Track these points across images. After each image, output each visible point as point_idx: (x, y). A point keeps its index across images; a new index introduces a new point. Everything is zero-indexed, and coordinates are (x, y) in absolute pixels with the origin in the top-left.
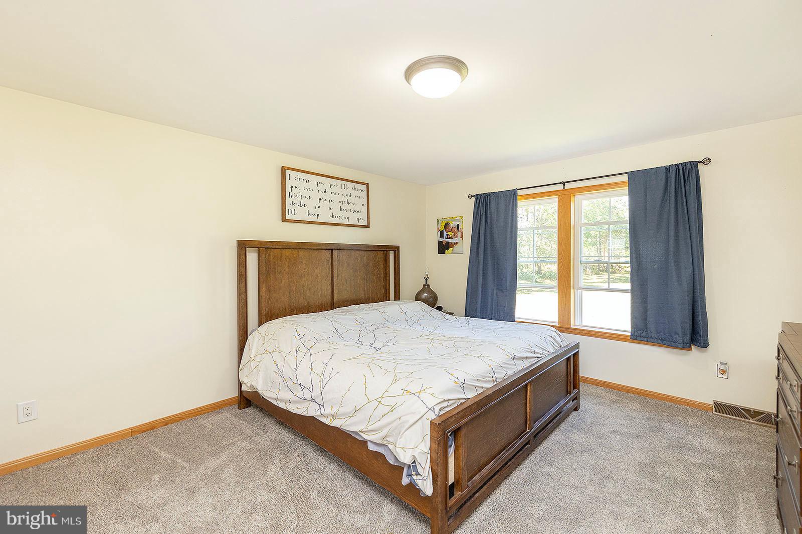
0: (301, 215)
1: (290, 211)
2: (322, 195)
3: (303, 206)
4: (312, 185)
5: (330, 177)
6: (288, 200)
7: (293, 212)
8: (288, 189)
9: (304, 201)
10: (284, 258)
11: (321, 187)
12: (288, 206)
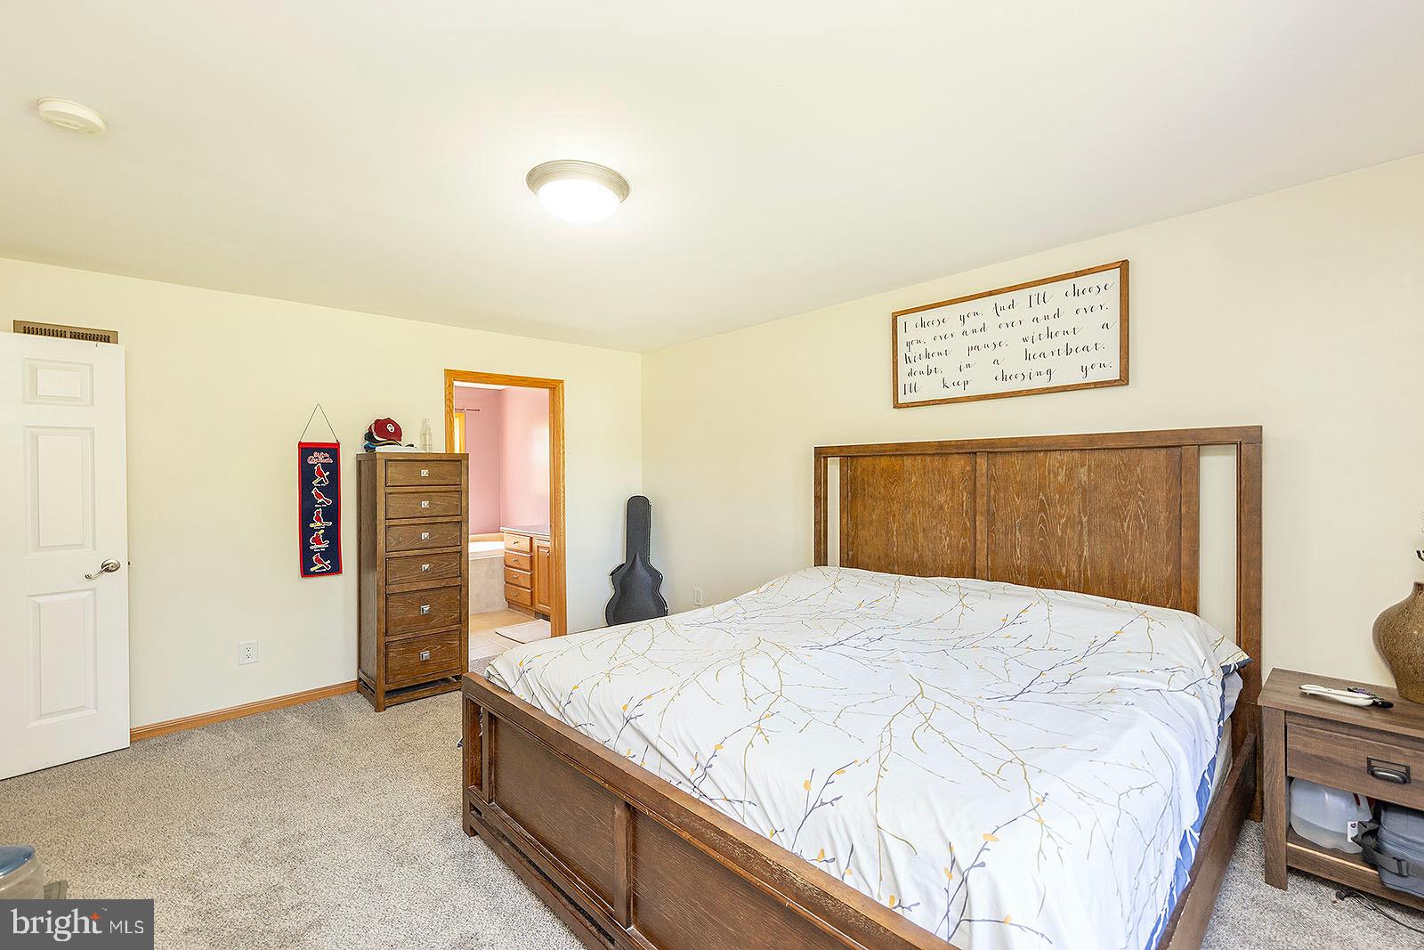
0: (929, 388)
1: (908, 387)
2: (973, 340)
3: (933, 372)
4: (953, 325)
5: (991, 294)
6: (903, 368)
7: (913, 388)
8: (902, 349)
9: (932, 363)
10: (878, 472)
11: (973, 323)
12: (903, 379)
